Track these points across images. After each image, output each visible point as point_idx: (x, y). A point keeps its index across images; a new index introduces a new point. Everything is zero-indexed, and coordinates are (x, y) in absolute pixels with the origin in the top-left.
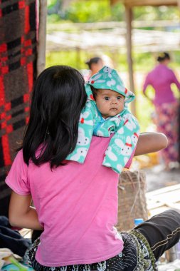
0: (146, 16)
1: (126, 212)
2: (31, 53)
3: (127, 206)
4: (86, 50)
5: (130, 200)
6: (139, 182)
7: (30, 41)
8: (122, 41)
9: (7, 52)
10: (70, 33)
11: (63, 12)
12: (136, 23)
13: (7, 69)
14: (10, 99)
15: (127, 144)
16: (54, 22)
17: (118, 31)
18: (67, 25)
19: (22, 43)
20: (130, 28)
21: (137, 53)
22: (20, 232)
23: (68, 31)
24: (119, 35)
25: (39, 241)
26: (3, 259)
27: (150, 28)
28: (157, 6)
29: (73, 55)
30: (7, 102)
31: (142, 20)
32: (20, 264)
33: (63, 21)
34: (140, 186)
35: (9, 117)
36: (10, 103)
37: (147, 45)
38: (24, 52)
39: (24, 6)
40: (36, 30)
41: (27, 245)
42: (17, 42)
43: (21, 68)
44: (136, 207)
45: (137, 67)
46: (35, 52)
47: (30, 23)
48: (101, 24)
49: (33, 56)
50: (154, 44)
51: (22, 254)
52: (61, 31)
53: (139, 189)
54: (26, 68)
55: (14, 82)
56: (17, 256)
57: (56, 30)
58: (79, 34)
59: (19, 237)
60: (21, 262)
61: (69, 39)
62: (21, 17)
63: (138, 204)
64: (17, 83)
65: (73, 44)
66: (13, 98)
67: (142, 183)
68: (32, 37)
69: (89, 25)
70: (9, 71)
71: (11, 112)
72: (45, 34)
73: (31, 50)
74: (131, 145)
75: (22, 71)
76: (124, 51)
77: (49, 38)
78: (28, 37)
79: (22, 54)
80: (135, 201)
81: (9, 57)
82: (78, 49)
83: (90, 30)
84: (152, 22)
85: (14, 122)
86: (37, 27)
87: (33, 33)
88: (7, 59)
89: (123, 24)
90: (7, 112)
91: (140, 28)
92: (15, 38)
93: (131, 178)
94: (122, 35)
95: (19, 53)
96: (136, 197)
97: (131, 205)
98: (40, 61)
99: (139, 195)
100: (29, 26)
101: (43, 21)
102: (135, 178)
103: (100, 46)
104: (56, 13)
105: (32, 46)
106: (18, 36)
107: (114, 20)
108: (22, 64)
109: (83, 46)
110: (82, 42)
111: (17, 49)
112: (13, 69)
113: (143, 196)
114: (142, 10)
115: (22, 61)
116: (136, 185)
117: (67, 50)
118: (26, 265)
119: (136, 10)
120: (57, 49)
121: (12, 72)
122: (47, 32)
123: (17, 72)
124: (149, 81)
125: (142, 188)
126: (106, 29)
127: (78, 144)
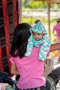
0: (54, 7)
1: (47, 72)
2: (16, 18)
3: (48, 70)
4: (34, 18)
5: (49, 68)
6: (52, 62)
7: (16, 14)
8: (46, 15)
9: (8, 18)
10: (29, 12)
11: (27, 5)
12: (51, 9)
13: (9, 23)
14: (9, 34)
15: (45, 51)
16: (24, 8)
17: (45, 11)
18: (28, 9)
19: (14, 15)
20: (49, 11)
21: (51, 19)
22: (11, 78)
23: (28, 11)
24: (45, 13)
25: (18, 80)
26: (6, 87)
27: (56, 11)
28: (58, 3)
29: (30, 19)
30: (8, 35)
31: (53, 8)
32: (11, 89)
33: (27, 8)
34: (52, 63)
35: (9, 39)
36: (9, 35)
37: (55, 16)
38: (14, 18)
39: (15, 3)
40: (18, 11)
41: (14, 82)
42: (12, 15)
43: (13, 23)
44: (51, 70)
45: (51, 24)
46: (18, 18)
47: (16, 8)
48: (39, 9)
49: (17, 19)
50: (57, 16)
51: (12, 85)
52: (26, 11)
53: (52, 64)
54: (15, 23)
55: (11, 28)
56: (10, 86)
57: (24, 11)
58: (32, 12)
59: (11, 80)
60: (12, 88)
61: (29, 14)
62: (14, 6)
63: (51, 69)
64: (12, 28)
65: (30, 15)
66: (10, 33)
67: (53, 63)
68: (17, 13)
69: (35, 10)
70: (9, 24)
71: (9, 38)
72: (21, 12)
73: (17, 17)
74: (47, 51)
75: (13, 24)
76: (47, 18)
77: (22, 13)
78: (16, 13)
79: (13, 19)
80: (50, 68)
81: (9, 20)
82: (32, 17)
83: (36, 11)
84: (56, 9)
85: (10, 41)
86: (19, 10)
87: (17, 12)
88: (8, 20)
89: (47, 9)
90: (8, 38)
91: (52, 11)
92: (11, 13)
93: (49, 61)
94: (46, 13)
95: (13, 18)
96: (51, 67)
97: (49, 70)
98: (20, 21)
99: (52, 66)
100: (16, 9)
101: (21, 8)
102: (50, 61)
103: (39, 17)
104: (25, 5)
105: (17, 16)
106: (12, 13)
107: (44, 8)
108: (13, 22)
109: (33, 16)
110: (33, 15)
111: (12, 17)
112: (10, 24)
113: (53, 67)
114: (53, 5)
115: (13, 21)
116: (51, 63)
117: (28, 17)
118: (13, 89)
119: (51, 5)
120: (25, 17)
121: (10, 25)
122: (22, 11)
123: (12, 24)
124: (55, 29)
125: (53, 64)
126: (41, 11)
127: (27, 50)
